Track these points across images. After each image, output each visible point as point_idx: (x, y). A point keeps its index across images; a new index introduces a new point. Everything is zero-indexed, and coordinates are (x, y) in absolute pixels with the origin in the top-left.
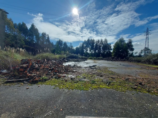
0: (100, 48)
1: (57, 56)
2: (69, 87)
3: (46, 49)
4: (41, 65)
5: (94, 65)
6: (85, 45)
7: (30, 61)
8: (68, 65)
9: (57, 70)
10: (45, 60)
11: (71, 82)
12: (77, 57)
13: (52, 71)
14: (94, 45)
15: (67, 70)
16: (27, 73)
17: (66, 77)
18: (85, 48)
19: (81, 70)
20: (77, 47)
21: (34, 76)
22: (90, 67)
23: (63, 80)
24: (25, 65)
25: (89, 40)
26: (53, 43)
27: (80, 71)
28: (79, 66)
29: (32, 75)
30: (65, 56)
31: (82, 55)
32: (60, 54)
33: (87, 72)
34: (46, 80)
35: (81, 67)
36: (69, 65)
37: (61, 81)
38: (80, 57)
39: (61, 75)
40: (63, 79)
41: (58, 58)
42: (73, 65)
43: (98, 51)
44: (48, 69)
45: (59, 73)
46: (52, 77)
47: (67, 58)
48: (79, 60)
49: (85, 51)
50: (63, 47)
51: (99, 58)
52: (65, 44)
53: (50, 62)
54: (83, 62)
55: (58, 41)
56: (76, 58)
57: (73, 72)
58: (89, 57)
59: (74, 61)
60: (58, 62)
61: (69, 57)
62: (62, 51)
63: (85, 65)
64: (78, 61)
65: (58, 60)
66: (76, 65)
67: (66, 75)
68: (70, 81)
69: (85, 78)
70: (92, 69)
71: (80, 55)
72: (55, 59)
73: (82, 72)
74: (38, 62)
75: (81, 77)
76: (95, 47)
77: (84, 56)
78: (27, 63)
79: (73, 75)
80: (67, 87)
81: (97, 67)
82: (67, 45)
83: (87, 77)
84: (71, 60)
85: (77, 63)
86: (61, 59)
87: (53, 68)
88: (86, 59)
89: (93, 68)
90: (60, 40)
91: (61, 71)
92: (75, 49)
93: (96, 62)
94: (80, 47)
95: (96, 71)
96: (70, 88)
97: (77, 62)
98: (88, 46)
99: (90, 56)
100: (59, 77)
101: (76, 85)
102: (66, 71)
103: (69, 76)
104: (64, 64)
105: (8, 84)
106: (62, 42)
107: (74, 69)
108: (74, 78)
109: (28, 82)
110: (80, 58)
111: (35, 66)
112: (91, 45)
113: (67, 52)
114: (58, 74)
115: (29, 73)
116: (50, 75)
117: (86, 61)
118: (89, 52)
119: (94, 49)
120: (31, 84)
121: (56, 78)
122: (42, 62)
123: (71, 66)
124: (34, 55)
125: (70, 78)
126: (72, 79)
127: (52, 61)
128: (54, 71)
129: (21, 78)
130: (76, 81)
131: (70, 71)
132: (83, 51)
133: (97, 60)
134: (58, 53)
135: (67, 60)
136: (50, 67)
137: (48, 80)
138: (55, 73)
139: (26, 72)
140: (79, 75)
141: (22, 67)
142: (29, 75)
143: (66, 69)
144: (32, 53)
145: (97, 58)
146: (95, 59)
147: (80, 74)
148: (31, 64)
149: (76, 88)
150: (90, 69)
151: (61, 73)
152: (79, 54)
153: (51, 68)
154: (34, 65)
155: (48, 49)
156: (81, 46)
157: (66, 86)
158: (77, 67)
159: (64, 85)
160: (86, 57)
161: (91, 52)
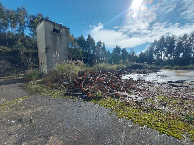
0: (189, 48)
1: (114, 67)
2: (133, 119)
3: (101, 59)
4: (95, 78)
5: (179, 80)
6: (155, 48)
7: (86, 73)
8: (129, 78)
9: (114, 84)
10: (100, 72)
11: (137, 108)
12: (143, 66)
13: (107, 86)
14: (175, 45)
15: (128, 86)
16: (82, 87)
17: (127, 97)
18: (155, 53)
19: (152, 88)
20: (142, 53)
21: (88, 91)
22: (172, 84)
23: (122, 102)
24: (80, 78)
25: (163, 39)
26: (109, 51)
27: (151, 90)
28: (147, 81)
29: (86, 89)
30: (124, 66)
31: (151, 64)
32: (118, 64)
33: (166, 93)
34: (100, 98)
35: (151, 83)
36: (131, 79)
37: (120, 103)
38: (147, 66)
39: (119, 93)
40: (123, 100)
41: (115, 69)
42: (137, 78)
43: (183, 55)
44: (104, 83)
45: (117, 90)
46: (107, 95)
47: (126, 68)
48: (146, 71)
49: (155, 56)
50: (121, 54)
51: (187, 66)
52: (124, 50)
53: (105, 74)
54: (153, 74)
55: (115, 49)
56: (140, 69)
57: (139, 90)
58: (164, 65)
59: (137, 73)
60: (115, 74)
61: (129, 68)
62: (120, 60)
63: (159, 80)
64: (144, 72)
65: (115, 72)
66: (142, 79)
67: (127, 94)
68: (135, 106)
69: (164, 105)
70: (176, 88)
71: (148, 63)
72: (112, 71)
73: (156, 91)
74: (93, 74)
75: (154, 101)
76: (176, 48)
77: (155, 64)
78: (83, 75)
79: (139, 96)
80: (131, 117)
81: (187, 85)
82: (126, 52)
83: (170, 103)
84: (133, 70)
85: (142, 75)
86: (119, 70)
87: (109, 82)
88: (158, 70)
89: (179, 86)
90: (117, 47)
91: (120, 87)
92: (139, 56)
93: (181, 73)
94: (147, 52)
95: (188, 94)
96: (137, 120)
97: (144, 74)
98: (162, 48)
99: (166, 65)
100: (117, 97)
101: (147, 116)
102: (127, 88)
103: (133, 96)
104: (123, 77)
105: (66, 97)
106: (119, 48)
107: (139, 86)
108: (142, 103)
109: (82, 97)
110: (147, 68)
111: (89, 79)
112: (166, 46)
113: (127, 61)
114: (115, 91)
115: (84, 87)
116: (106, 92)
117: (159, 73)
118: (162, 59)
119: (173, 52)
120: (84, 100)
121: (112, 97)
122: (97, 74)
123: (134, 80)
124: (91, 66)
125: (135, 100)
126: (137, 102)
127: (109, 73)
128: (110, 87)
129: (76, 91)
130: (146, 108)
131: (132, 88)
132: (153, 56)
133: (183, 71)
134: (115, 63)
135: (127, 71)
136: (105, 81)
137: (102, 98)
138: (111, 90)
139: (81, 85)
140: (151, 98)
141: (78, 80)
142: (84, 89)
143: (126, 85)
144: (89, 64)
145: (183, 67)
146: (177, 69)
147: (152, 94)
148: (85, 76)
149: (148, 123)
150: (171, 86)
151: (119, 90)
152: (145, 62)
153: (107, 82)
154: (89, 77)
155: (103, 59)
156: (149, 50)
157: (128, 115)
158: (145, 83)
159: (124, 112)
160: (159, 66)
161: (167, 58)
